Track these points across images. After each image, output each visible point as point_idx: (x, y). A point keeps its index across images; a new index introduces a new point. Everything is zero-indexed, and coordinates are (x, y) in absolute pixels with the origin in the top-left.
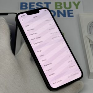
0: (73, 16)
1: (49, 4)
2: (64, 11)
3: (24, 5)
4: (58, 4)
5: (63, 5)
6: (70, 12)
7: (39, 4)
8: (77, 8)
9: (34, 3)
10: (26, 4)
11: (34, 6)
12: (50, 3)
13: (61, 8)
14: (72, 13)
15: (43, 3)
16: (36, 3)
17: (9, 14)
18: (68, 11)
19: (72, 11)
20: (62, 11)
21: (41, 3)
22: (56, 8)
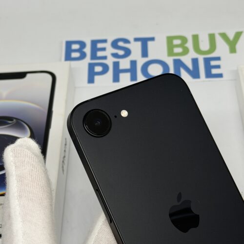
0: (220, 76)
1: (150, 43)
2: (195, 61)
3: (75, 47)
4: (177, 42)
5: (190, 45)
6: (213, 63)
7: (121, 44)
8: (233, 50)
9: (105, 41)
10: (82, 44)
11: (104, 49)
12: (152, 39)
13: (186, 51)
14: (218, 67)
15: (131, 39)
16: (110, 40)
17: (28, 75)
18: (207, 61)
19: (218, 59)
20: (187, 60)
21: (126, 41)
22: (170, 53)
